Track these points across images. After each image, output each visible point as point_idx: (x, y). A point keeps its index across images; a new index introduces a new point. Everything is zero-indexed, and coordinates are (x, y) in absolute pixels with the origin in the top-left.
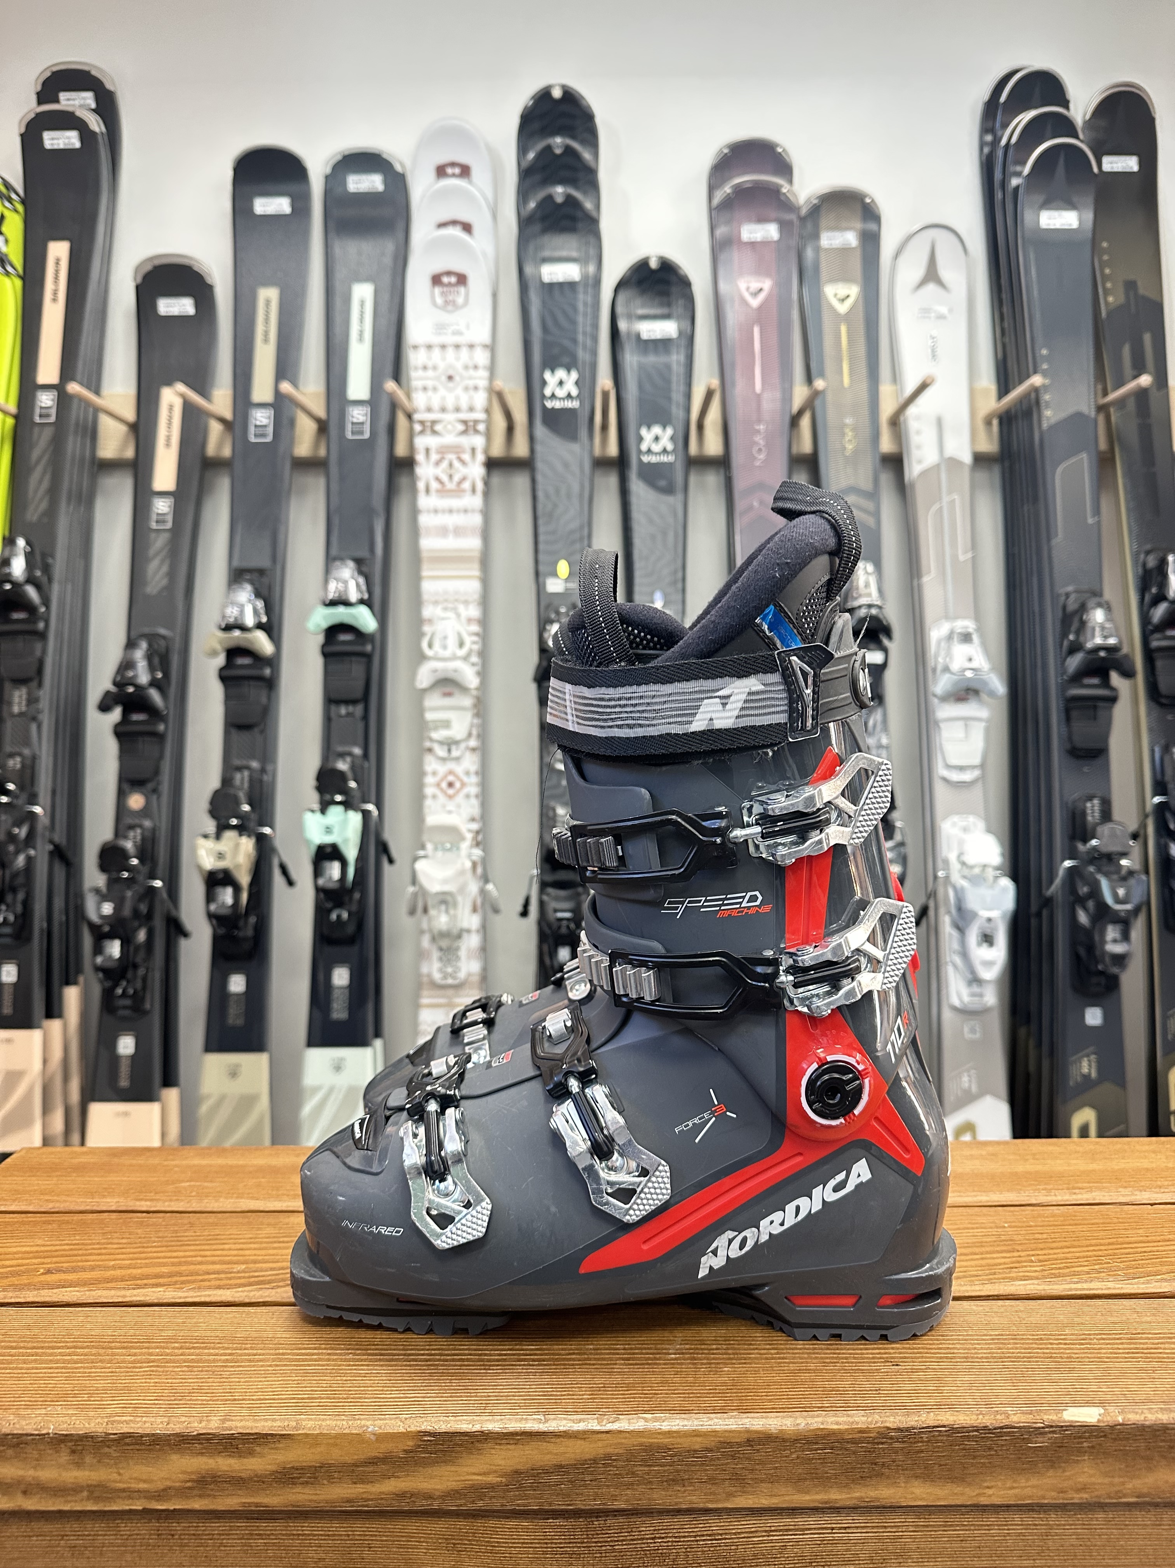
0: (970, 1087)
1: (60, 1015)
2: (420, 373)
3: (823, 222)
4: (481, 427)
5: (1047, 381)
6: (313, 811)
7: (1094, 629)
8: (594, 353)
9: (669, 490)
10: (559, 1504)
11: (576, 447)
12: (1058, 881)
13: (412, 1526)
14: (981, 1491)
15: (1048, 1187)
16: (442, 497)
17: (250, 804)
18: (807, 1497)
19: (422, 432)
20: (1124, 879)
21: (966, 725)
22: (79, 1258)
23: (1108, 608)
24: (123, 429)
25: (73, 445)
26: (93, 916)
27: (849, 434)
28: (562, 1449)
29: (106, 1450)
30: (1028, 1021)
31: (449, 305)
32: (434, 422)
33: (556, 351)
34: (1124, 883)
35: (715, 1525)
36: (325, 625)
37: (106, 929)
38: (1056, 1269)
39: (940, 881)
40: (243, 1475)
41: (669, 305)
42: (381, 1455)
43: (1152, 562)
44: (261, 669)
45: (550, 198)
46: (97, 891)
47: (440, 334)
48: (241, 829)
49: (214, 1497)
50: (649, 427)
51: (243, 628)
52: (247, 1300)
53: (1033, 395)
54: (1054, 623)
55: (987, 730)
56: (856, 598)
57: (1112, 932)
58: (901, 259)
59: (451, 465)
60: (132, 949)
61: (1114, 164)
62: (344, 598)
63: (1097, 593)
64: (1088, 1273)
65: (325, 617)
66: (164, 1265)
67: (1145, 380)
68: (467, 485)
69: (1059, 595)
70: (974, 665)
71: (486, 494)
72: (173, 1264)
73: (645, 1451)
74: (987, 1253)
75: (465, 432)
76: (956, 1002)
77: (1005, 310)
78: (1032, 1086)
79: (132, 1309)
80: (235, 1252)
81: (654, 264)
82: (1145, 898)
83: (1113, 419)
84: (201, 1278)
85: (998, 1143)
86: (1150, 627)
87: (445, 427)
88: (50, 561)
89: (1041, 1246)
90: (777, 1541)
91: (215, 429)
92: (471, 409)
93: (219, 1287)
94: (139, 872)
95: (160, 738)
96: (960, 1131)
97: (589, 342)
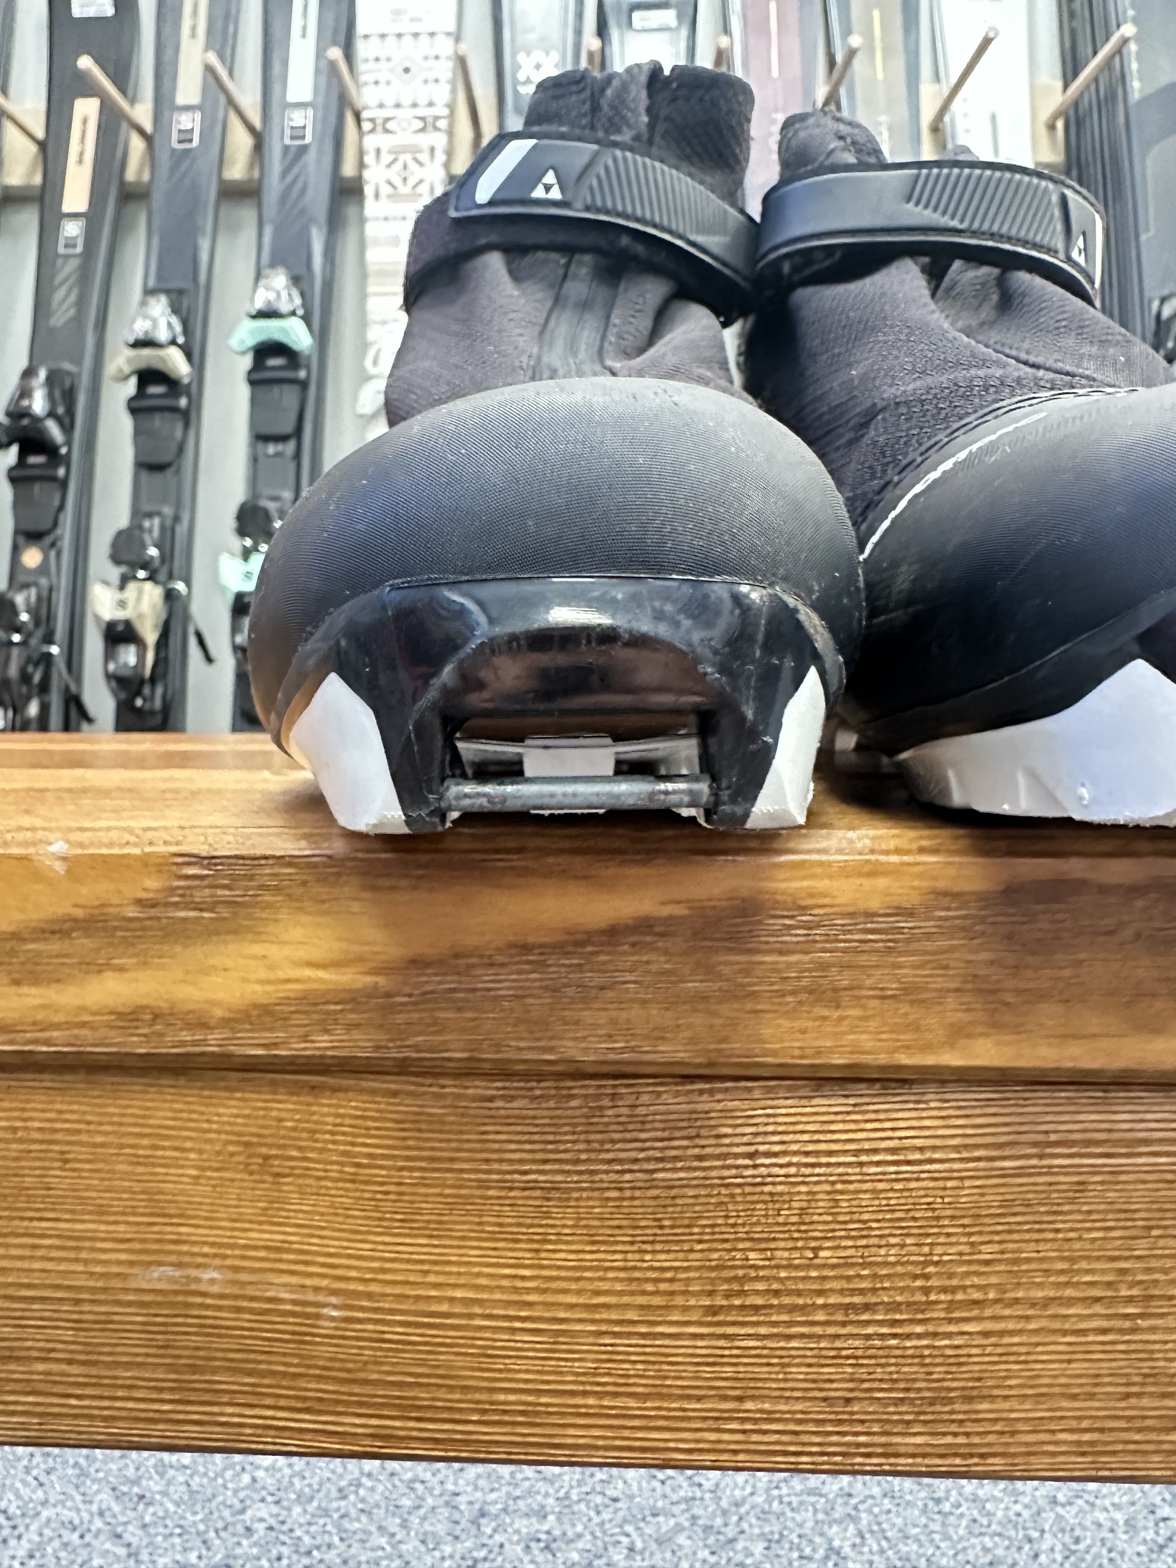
42: (80, 913)
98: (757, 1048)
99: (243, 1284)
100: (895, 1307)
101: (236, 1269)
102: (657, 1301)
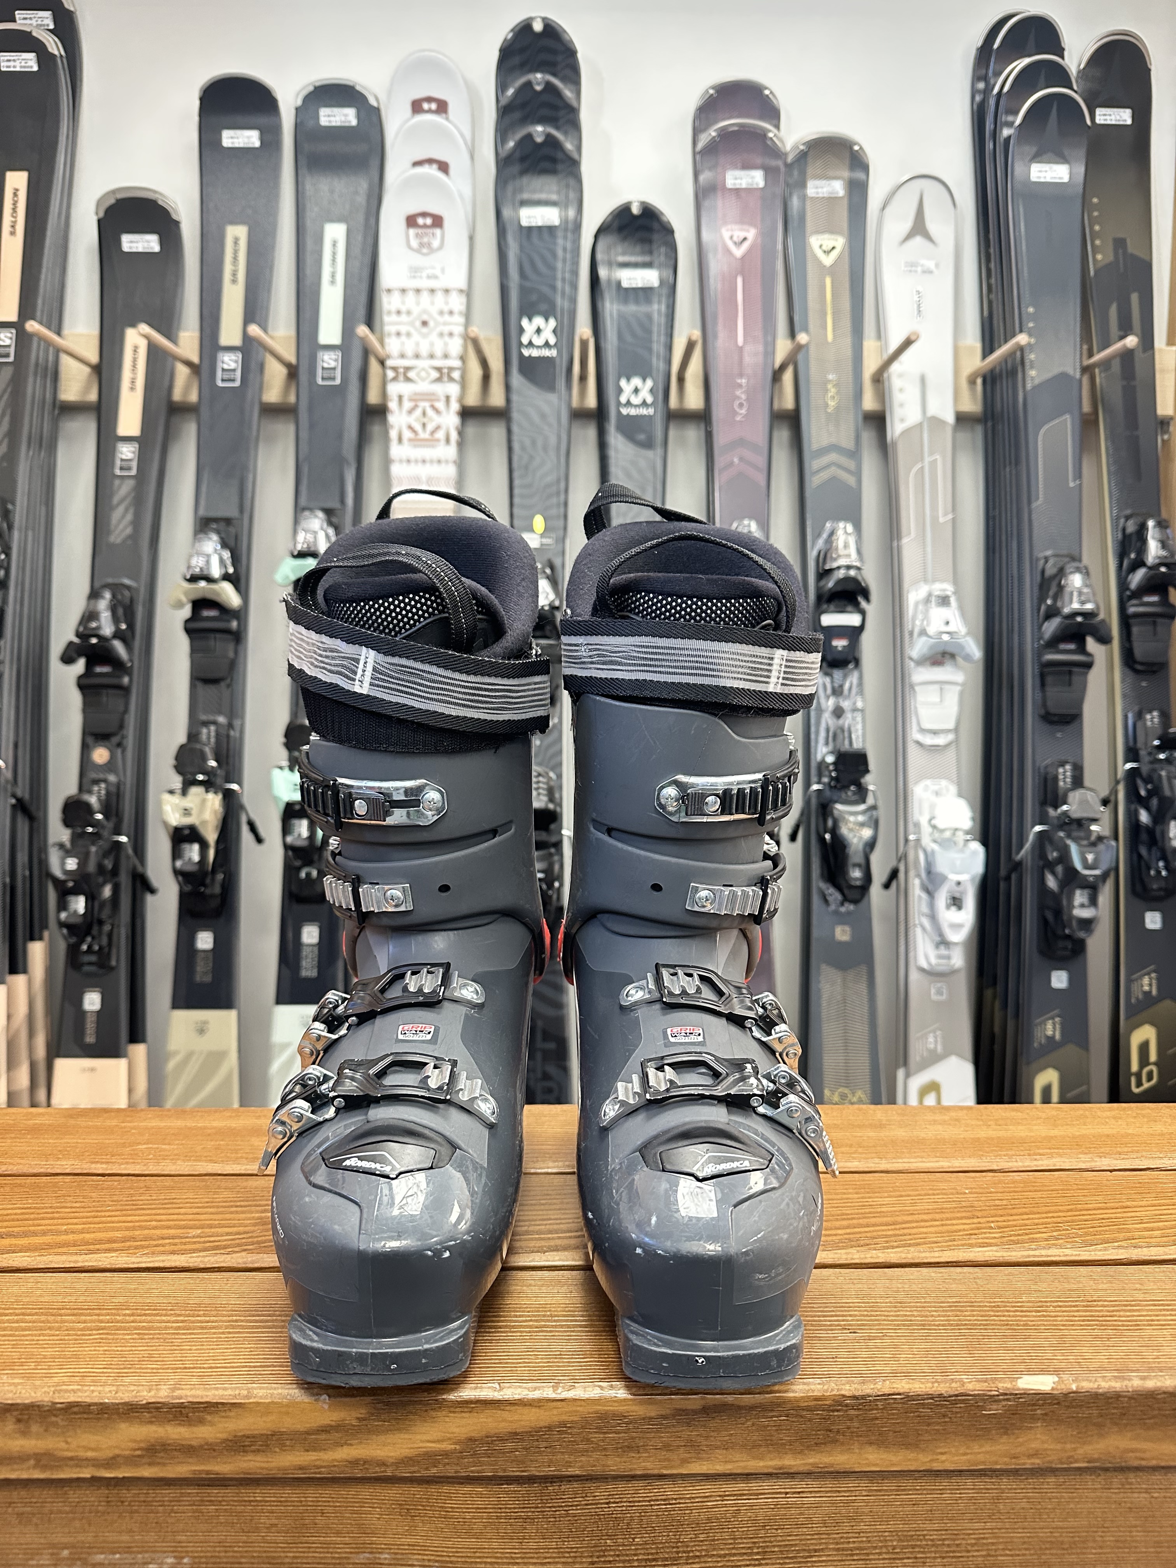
0: (936, 1048)
1: (25, 971)
2: (394, 318)
3: (810, 171)
4: (456, 375)
5: (1033, 341)
6: (281, 768)
7: (1071, 594)
8: (574, 301)
9: (648, 444)
10: (514, 1471)
11: (553, 397)
12: (1028, 846)
13: (366, 1492)
14: (935, 1457)
15: (1010, 1153)
16: (415, 446)
17: (217, 761)
18: (761, 1464)
19: (395, 379)
20: (1093, 844)
21: (941, 689)
22: (31, 1222)
23: (1087, 573)
24: (87, 370)
25: (33, 387)
26: (57, 872)
27: (832, 391)
28: (516, 1417)
29: (54, 1419)
30: (995, 984)
31: (424, 248)
32: (407, 369)
33: (534, 297)
34: (1094, 849)
35: (669, 1490)
36: (293, 578)
37: (71, 884)
38: (1015, 1235)
39: (911, 844)
40: (194, 1443)
41: (651, 253)
42: (333, 1423)
43: (1131, 527)
44: (229, 621)
45: (529, 137)
46: (61, 846)
47: (414, 277)
48: (208, 785)
49: (164, 1465)
50: (628, 380)
51: (209, 580)
52: (202, 1266)
53: (1018, 354)
54: (1032, 588)
55: (962, 694)
56: (835, 560)
57: (1080, 897)
58: (887, 210)
59: (424, 414)
60: (96, 904)
61: (1107, 116)
62: (312, 549)
63: (1075, 558)
64: (1046, 1240)
65: (293, 570)
66: (118, 1229)
67: (1131, 341)
68: (441, 435)
69: (1038, 559)
70: (951, 628)
71: (461, 445)
72: (127, 1229)
73: (600, 1418)
74: (947, 1219)
75: (439, 380)
76: (923, 964)
77: (992, 265)
78: (997, 1047)
79: (84, 1274)
80: (191, 1217)
81: (635, 210)
82: (1114, 865)
83: (1098, 380)
84: (155, 1243)
85: (962, 1108)
86: (1128, 593)
87: (418, 375)
88: (10, 506)
89: (1000, 1212)
90: (732, 1506)
91: (182, 372)
92: (446, 356)
93: (173, 1253)
94: (103, 827)
95: (125, 691)
96: (924, 1091)
97: (567, 289)
98: (607, 1469)
99: (398, 1559)
100: (666, 1559)
101: (396, 1554)
102: (570, 1560)
